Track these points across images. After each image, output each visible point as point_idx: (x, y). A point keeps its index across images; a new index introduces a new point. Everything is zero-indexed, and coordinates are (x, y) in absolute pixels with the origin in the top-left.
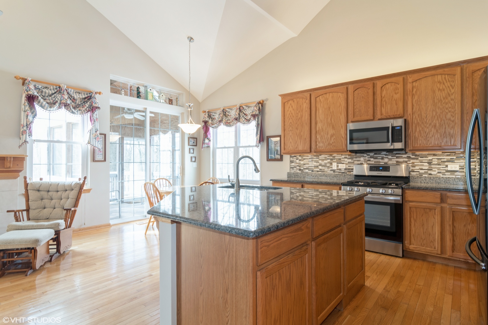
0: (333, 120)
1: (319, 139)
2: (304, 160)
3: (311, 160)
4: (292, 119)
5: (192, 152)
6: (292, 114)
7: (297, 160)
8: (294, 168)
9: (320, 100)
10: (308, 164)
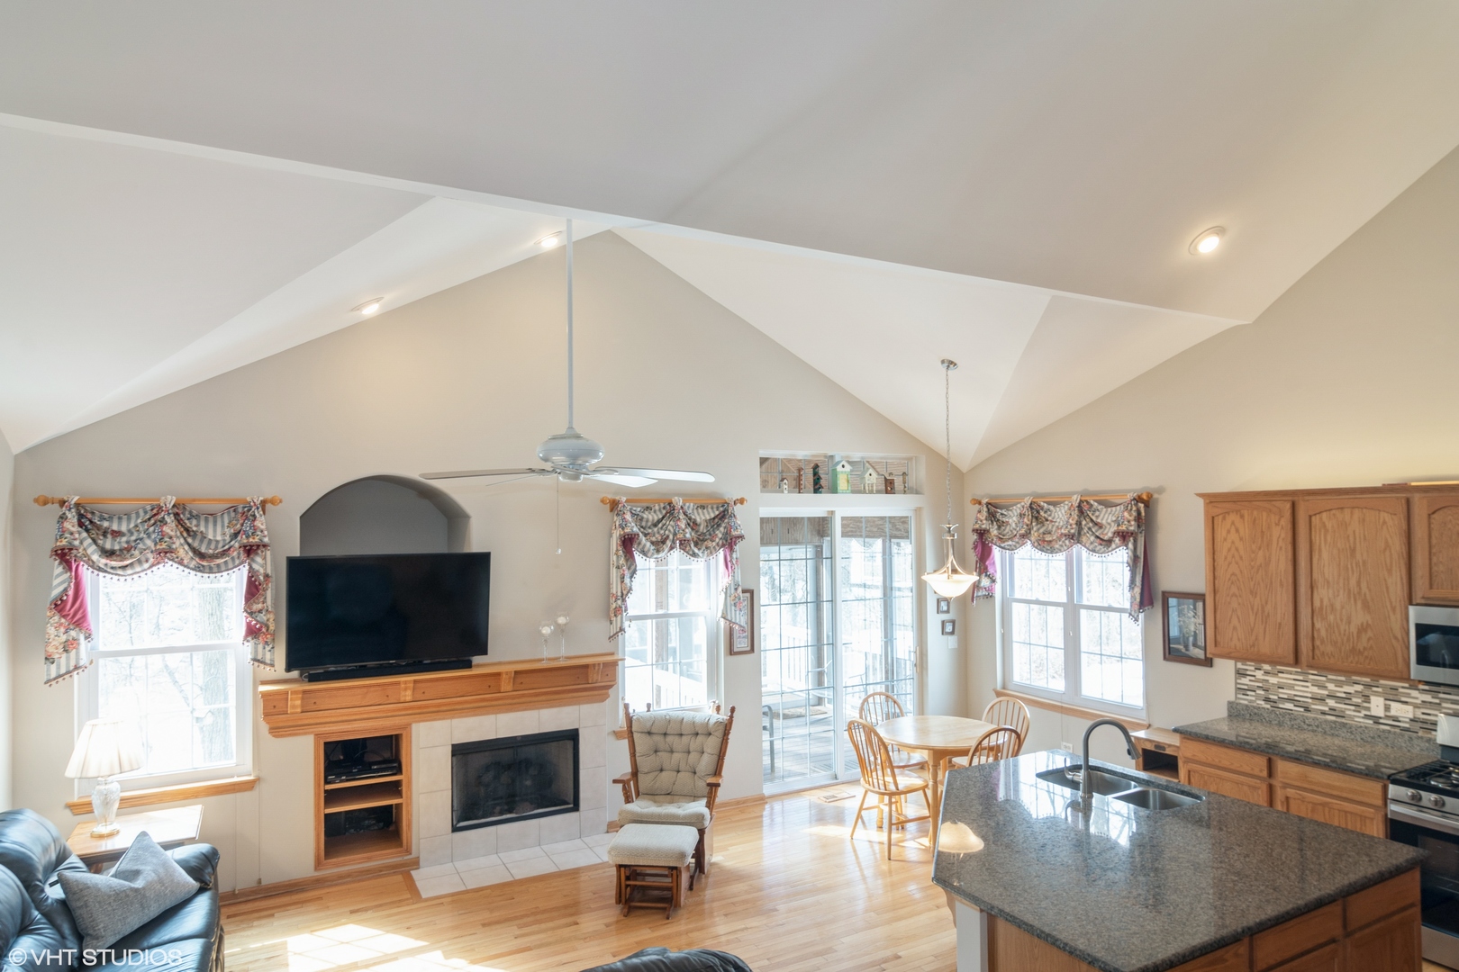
0: (1364, 586)
1: (1323, 633)
2: (1280, 675)
3: (1301, 678)
4: (1237, 563)
5: (945, 608)
6: (1237, 550)
7: (1257, 671)
8: (1249, 693)
9: (1324, 523)
10: (1291, 687)
